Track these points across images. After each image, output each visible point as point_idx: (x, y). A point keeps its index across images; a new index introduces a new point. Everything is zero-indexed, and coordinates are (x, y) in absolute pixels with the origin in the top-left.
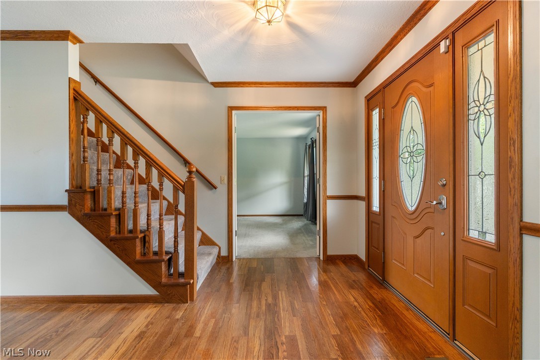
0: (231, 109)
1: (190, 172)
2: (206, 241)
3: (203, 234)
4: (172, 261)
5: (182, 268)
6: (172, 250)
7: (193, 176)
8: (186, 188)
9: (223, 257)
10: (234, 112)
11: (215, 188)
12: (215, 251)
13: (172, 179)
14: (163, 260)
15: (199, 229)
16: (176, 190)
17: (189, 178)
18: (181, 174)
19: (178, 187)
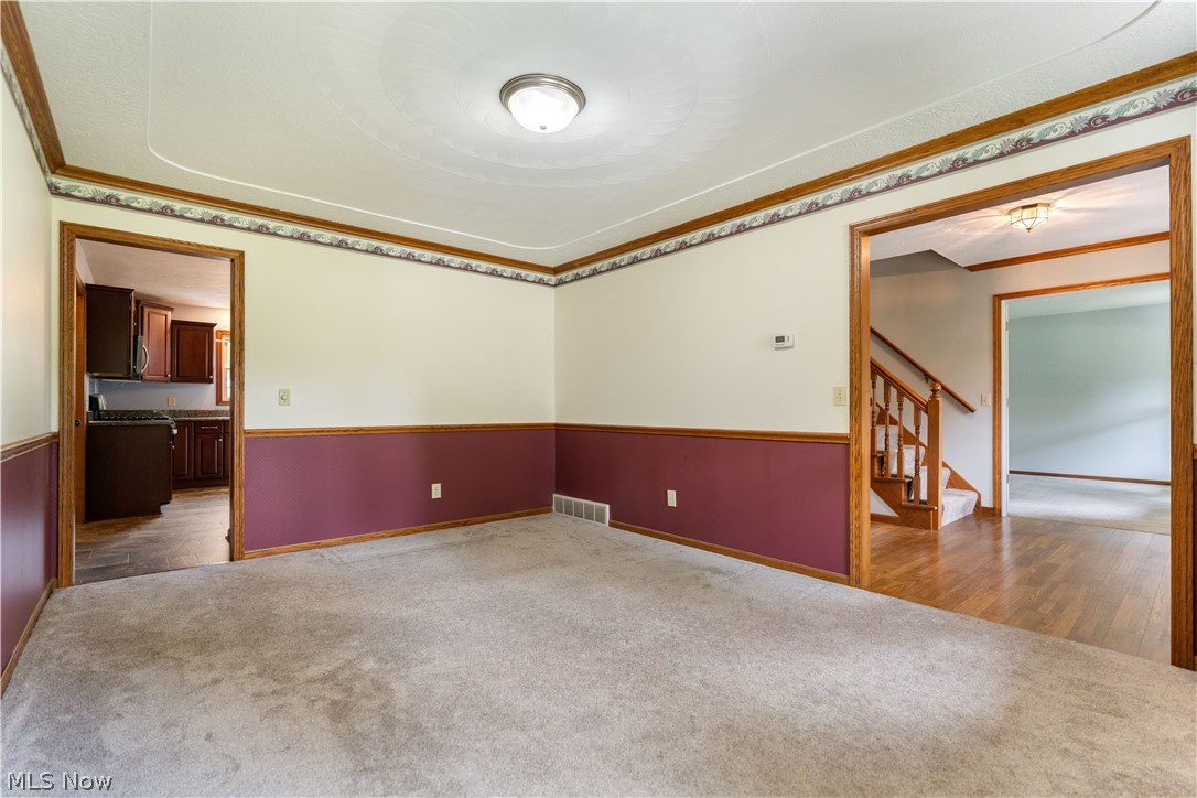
0: (998, 298)
1: (934, 391)
2: (957, 483)
3: (953, 472)
4: (911, 485)
5: (924, 496)
6: (913, 476)
7: (938, 394)
8: (931, 409)
9: (985, 509)
10: (1003, 302)
11: (972, 411)
12: (973, 496)
13: (913, 398)
14: (903, 482)
15: (945, 465)
16: (917, 410)
17: (933, 397)
18: (924, 393)
19: (920, 407)
